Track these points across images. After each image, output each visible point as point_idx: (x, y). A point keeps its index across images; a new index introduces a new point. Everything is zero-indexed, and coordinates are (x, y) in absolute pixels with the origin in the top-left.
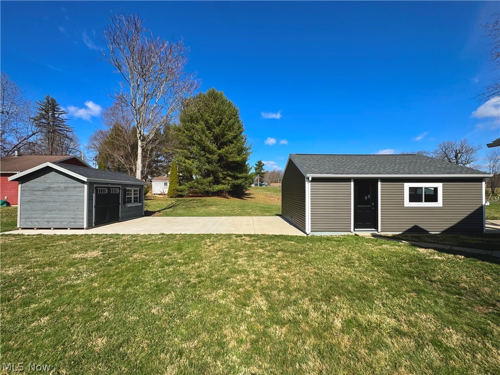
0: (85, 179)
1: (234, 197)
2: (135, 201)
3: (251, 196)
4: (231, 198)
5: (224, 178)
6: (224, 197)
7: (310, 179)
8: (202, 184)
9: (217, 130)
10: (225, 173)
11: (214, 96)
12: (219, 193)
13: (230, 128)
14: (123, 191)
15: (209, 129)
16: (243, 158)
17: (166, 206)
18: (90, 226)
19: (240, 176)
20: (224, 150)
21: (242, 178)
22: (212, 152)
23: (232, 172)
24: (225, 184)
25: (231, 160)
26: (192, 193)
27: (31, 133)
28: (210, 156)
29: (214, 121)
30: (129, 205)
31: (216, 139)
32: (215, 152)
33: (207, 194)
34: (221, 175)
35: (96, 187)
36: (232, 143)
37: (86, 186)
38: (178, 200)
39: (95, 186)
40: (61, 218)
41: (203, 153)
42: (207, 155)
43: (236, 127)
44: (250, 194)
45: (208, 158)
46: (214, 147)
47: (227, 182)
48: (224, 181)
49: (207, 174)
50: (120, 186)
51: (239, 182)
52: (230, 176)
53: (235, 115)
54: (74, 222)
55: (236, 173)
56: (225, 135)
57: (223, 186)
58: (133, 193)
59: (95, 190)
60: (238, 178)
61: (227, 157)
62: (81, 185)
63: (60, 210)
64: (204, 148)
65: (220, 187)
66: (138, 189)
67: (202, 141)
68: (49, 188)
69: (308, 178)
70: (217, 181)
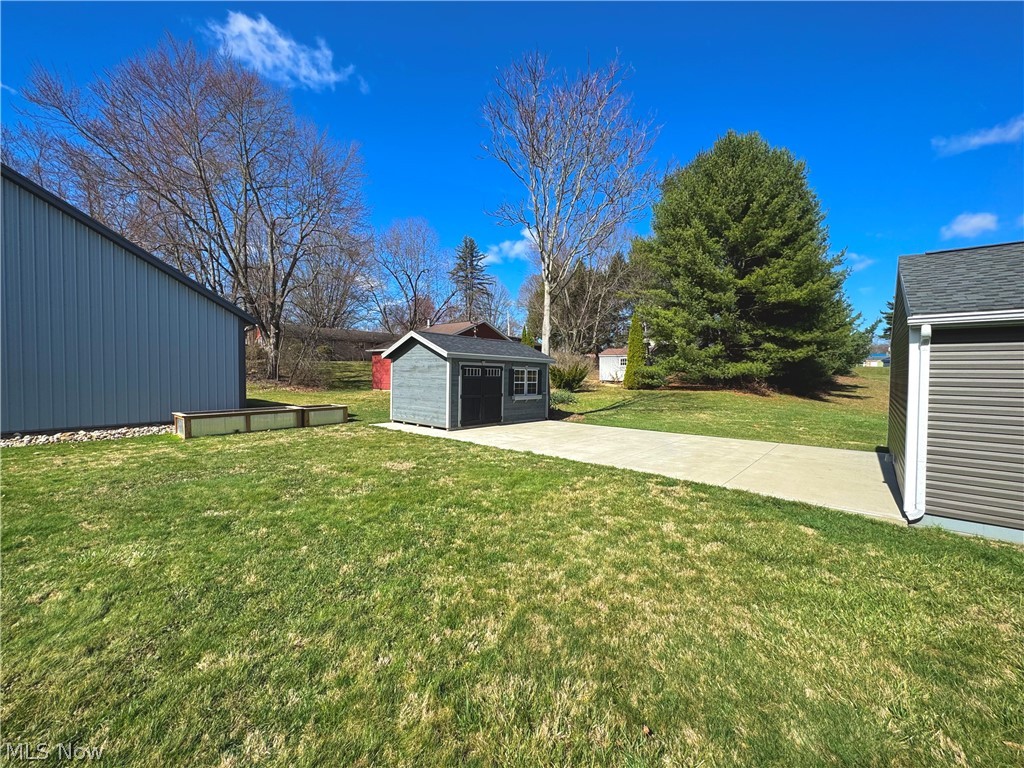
0: (445, 353)
1: (786, 393)
2: (529, 392)
3: (859, 392)
4: (777, 395)
5: (756, 346)
6: (755, 391)
7: (926, 330)
8: (694, 362)
9: (735, 232)
10: (759, 332)
11: (732, 152)
12: (740, 383)
13: (776, 218)
14: (508, 373)
15: (716, 232)
16: (812, 292)
17: (608, 404)
18: (454, 427)
19: (802, 338)
20: (753, 277)
21: (809, 343)
22: (718, 286)
23: (777, 330)
24: (757, 360)
25: (773, 300)
26: (682, 380)
27: (451, 294)
28: (715, 296)
29: (728, 212)
30: (517, 398)
31: (734, 252)
32: (729, 284)
33: (711, 383)
34: (745, 338)
35: (463, 367)
36: (778, 256)
37: (448, 364)
38: (640, 393)
39: (461, 364)
40: (425, 411)
41: (698, 291)
42: (708, 294)
43: (792, 213)
44: (856, 387)
45: (710, 301)
46: (724, 273)
47: (762, 355)
48: (754, 353)
49: (707, 336)
50: (503, 365)
51: (800, 353)
52: (772, 339)
53: (792, 181)
54: (438, 418)
55: (791, 332)
56: (760, 239)
57: (749, 364)
58: (526, 376)
59: (461, 371)
60: (795, 345)
61: (764, 293)
62: (442, 362)
64: (701, 280)
65: (742, 367)
66: (537, 370)
67: (695, 264)
68: (415, 367)
70: (736, 354)
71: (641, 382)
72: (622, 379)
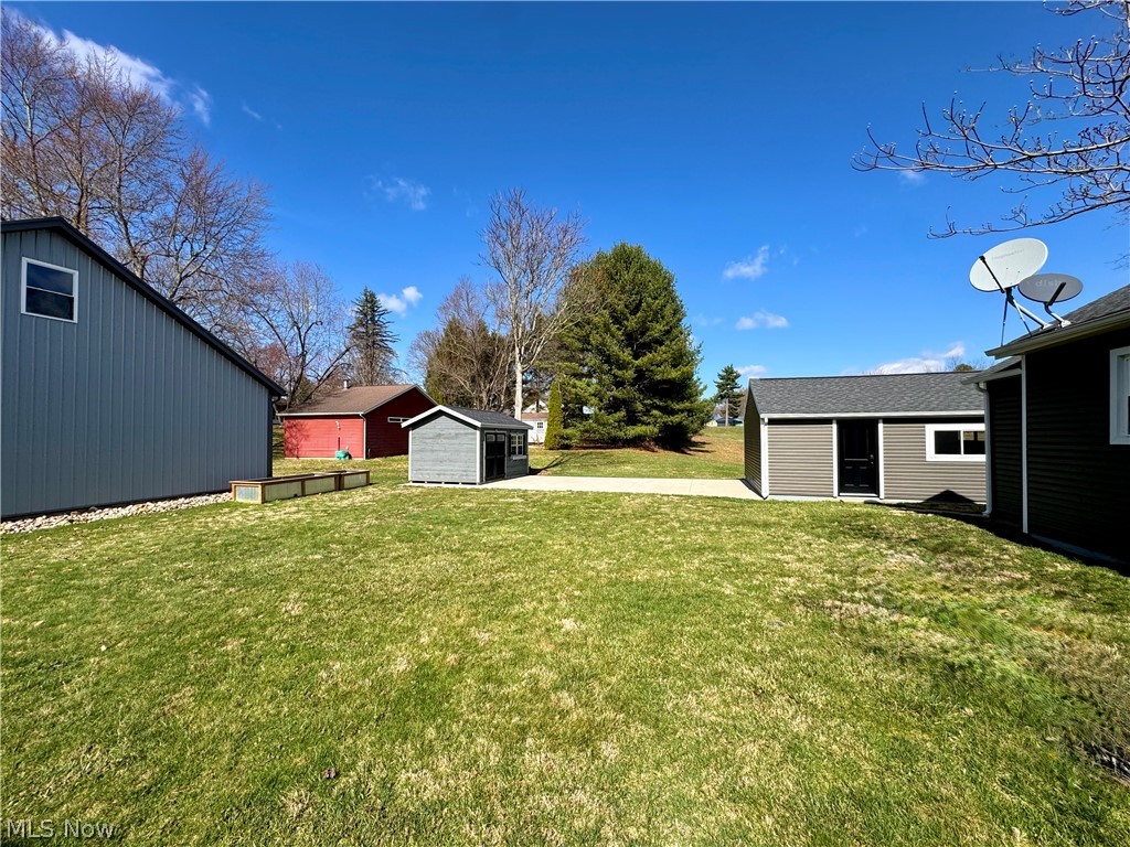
0: (478, 424)
1: (666, 449)
2: (520, 453)
3: (707, 448)
4: (661, 451)
5: (647, 413)
6: (647, 449)
7: (766, 421)
8: (604, 425)
9: (632, 323)
10: (648, 402)
11: (625, 257)
12: (636, 442)
13: (657, 316)
14: (508, 438)
15: (617, 320)
16: (683, 373)
17: (549, 463)
18: (482, 483)
19: (677, 407)
20: (645, 359)
21: (682, 411)
22: (623, 366)
23: (661, 400)
24: (649, 424)
25: (659, 377)
26: (585, 440)
28: (620, 373)
29: (626, 306)
30: (514, 458)
31: (630, 339)
32: (628, 364)
33: (614, 443)
34: (639, 407)
35: (486, 434)
36: (661, 344)
37: (478, 432)
38: (563, 454)
39: (486, 432)
40: (452, 470)
41: (606, 367)
42: (615, 371)
43: (668, 311)
44: (704, 443)
45: (615, 376)
46: (626, 355)
47: (651, 420)
48: (645, 418)
49: (614, 406)
50: (505, 432)
51: (676, 419)
52: (658, 408)
53: (667, 287)
54: (467, 475)
55: (670, 402)
56: (648, 329)
57: (644, 428)
58: (517, 440)
59: (486, 437)
60: (673, 412)
61: (652, 371)
62: (473, 431)
63: (451, 461)
64: (608, 359)
65: (639, 429)
66: (522, 435)
67: (605, 346)
68: (439, 435)
69: (763, 419)
70: (632, 419)
71: (560, 444)
72: (542, 441)
